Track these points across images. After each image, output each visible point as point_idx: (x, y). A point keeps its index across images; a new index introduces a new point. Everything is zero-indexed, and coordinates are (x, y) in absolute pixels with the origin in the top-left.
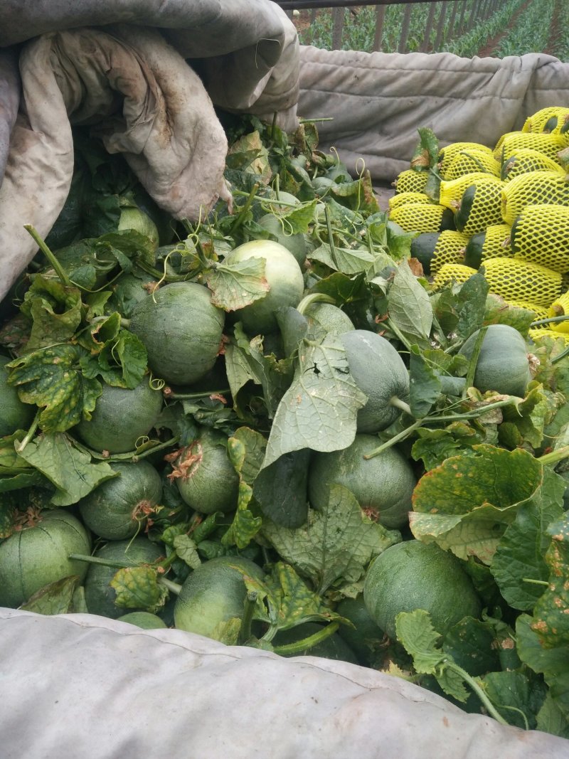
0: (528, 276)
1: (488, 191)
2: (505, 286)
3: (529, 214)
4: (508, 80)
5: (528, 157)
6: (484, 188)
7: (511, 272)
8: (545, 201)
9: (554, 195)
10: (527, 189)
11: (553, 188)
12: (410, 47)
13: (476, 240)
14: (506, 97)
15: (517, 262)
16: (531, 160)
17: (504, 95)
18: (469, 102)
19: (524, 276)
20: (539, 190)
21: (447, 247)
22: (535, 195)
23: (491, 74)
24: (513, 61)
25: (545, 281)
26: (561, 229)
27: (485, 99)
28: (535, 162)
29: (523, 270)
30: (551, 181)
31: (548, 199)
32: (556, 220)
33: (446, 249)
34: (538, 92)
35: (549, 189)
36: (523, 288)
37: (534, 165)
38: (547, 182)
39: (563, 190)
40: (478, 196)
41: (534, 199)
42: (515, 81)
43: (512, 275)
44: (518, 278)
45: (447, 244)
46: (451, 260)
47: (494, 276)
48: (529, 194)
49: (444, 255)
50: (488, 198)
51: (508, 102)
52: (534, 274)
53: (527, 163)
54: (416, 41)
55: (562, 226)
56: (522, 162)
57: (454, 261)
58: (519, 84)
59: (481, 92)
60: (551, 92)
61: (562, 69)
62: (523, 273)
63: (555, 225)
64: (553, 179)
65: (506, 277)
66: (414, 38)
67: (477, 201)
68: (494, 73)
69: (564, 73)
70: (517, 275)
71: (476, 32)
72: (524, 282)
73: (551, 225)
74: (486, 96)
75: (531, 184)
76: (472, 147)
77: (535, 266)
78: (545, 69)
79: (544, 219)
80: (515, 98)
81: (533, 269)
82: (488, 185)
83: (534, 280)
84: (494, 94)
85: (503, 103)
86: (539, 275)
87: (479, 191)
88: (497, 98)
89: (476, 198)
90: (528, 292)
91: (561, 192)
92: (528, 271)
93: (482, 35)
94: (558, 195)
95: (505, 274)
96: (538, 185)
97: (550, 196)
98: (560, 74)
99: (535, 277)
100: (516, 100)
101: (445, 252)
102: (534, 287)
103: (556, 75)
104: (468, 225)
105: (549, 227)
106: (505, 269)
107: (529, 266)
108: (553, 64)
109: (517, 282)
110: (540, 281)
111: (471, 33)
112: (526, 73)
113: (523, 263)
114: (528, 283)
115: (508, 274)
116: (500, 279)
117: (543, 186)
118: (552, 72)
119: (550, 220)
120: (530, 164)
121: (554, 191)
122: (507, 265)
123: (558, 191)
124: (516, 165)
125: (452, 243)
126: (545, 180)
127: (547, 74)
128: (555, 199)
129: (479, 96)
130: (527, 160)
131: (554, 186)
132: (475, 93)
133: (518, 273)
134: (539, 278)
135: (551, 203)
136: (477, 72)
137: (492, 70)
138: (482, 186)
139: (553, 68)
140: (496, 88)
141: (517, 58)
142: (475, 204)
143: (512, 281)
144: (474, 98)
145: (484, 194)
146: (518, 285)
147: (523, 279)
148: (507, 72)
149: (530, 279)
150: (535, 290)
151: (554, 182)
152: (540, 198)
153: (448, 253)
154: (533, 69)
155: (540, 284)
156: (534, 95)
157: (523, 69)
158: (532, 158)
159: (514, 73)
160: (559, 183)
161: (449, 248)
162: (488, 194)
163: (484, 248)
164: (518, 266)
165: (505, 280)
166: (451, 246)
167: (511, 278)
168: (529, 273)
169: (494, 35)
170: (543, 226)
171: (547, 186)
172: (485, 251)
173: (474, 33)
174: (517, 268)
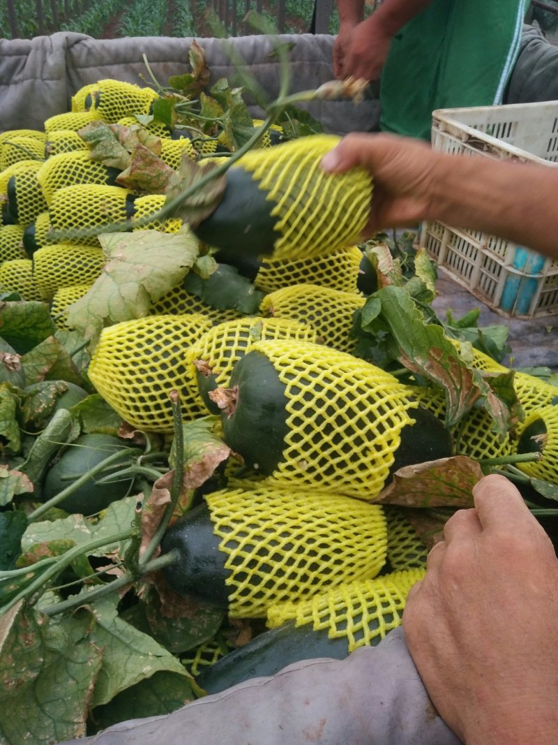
0: (77, 260)
1: (28, 179)
2: (57, 274)
3: (58, 198)
4: (44, 62)
5: (62, 139)
6: (23, 177)
7: (60, 259)
8: (78, 182)
9: (84, 174)
10: (56, 172)
11: (80, 168)
12: (29, 30)
13: (29, 231)
14: (48, 79)
15: (65, 247)
16: (65, 142)
17: (45, 76)
18: (12, 87)
19: (72, 260)
20: (68, 172)
21: (8, 243)
22: (66, 177)
23: (25, 57)
24: (43, 41)
25: (95, 261)
26: (90, 208)
27: (27, 83)
28: (70, 142)
29: (71, 255)
30: (77, 161)
31: (79, 179)
32: (84, 200)
33: (8, 246)
34: (79, 70)
35: (77, 169)
36: (76, 272)
37: (70, 145)
38: (74, 163)
39: (91, 168)
40: (19, 186)
41: (67, 181)
42: (51, 61)
43: (61, 262)
44: (68, 264)
45: (8, 240)
46: (18, 255)
47: (44, 266)
48: (60, 177)
49: (8, 252)
50: (29, 186)
51: (51, 83)
52: (82, 256)
53: (62, 144)
54: (35, 23)
55: (91, 205)
56: (58, 145)
57: (21, 256)
58: (56, 65)
59: (20, 76)
60: (92, 69)
61: (94, 46)
62: (71, 257)
63: (84, 205)
64: (79, 159)
65: (56, 265)
66: (32, 20)
67: (20, 192)
68: (28, 54)
69: (96, 49)
70: (66, 261)
71: (96, 10)
72: (74, 266)
73: (80, 205)
74: (27, 79)
75: (59, 167)
76: (23, 135)
77: (82, 248)
78: (77, 47)
79: (72, 200)
80: (57, 79)
81: (81, 251)
82: (27, 174)
83: (84, 262)
84: (34, 77)
85: (47, 85)
86: (88, 256)
87: (19, 181)
88: (39, 81)
89: (18, 189)
90: (82, 275)
91: (89, 170)
92: (76, 254)
93: (102, 13)
94: (88, 173)
95: (54, 262)
96: (65, 167)
97: (80, 176)
98: (93, 50)
99: (84, 259)
100: (58, 81)
101: (8, 249)
102: (86, 269)
103: (90, 52)
104: (21, 217)
105: (79, 208)
106: (53, 257)
107: (75, 249)
108: (84, 42)
109: (67, 267)
110: (90, 261)
111: (90, 11)
112: (58, 53)
113: (71, 247)
114: (79, 266)
115: (56, 262)
116: (50, 268)
117: (71, 167)
118: (85, 51)
119: (78, 200)
120: (66, 145)
121: (82, 171)
122: (55, 252)
123: (86, 170)
124: (53, 148)
125: (13, 239)
126: (71, 161)
127: (81, 52)
128: (86, 178)
129: (20, 80)
130: (62, 141)
131: (81, 165)
132: (16, 78)
133: (66, 258)
134: (88, 259)
135: (84, 183)
136: (10, 55)
137: (25, 52)
138: (21, 175)
139: (85, 45)
140: (34, 71)
141: (46, 38)
142: (19, 195)
143: (63, 267)
144: (16, 83)
145: (24, 183)
146: (69, 270)
147: (72, 263)
148: (39, 54)
149: (79, 262)
150: (88, 271)
151: (80, 162)
152: (72, 179)
153: (12, 249)
154: (64, 48)
155: (90, 264)
156: (77, 74)
157: (54, 49)
158: (66, 139)
159: (48, 53)
160: (85, 161)
161: (12, 243)
162: (28, 183)
163: (36, 238)
164: (65, 251)
165: (56, 268)
166: (13, 241)
167: (61, 264)
168: (78, 257)
169: (116, 12)
170: (74, 208)
171: (74, 166)
172: (39, 241)
173: (93, 12)
174: (64, 253)
